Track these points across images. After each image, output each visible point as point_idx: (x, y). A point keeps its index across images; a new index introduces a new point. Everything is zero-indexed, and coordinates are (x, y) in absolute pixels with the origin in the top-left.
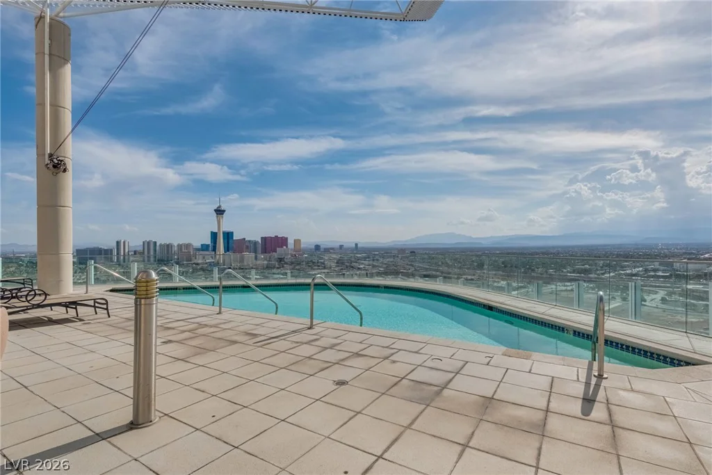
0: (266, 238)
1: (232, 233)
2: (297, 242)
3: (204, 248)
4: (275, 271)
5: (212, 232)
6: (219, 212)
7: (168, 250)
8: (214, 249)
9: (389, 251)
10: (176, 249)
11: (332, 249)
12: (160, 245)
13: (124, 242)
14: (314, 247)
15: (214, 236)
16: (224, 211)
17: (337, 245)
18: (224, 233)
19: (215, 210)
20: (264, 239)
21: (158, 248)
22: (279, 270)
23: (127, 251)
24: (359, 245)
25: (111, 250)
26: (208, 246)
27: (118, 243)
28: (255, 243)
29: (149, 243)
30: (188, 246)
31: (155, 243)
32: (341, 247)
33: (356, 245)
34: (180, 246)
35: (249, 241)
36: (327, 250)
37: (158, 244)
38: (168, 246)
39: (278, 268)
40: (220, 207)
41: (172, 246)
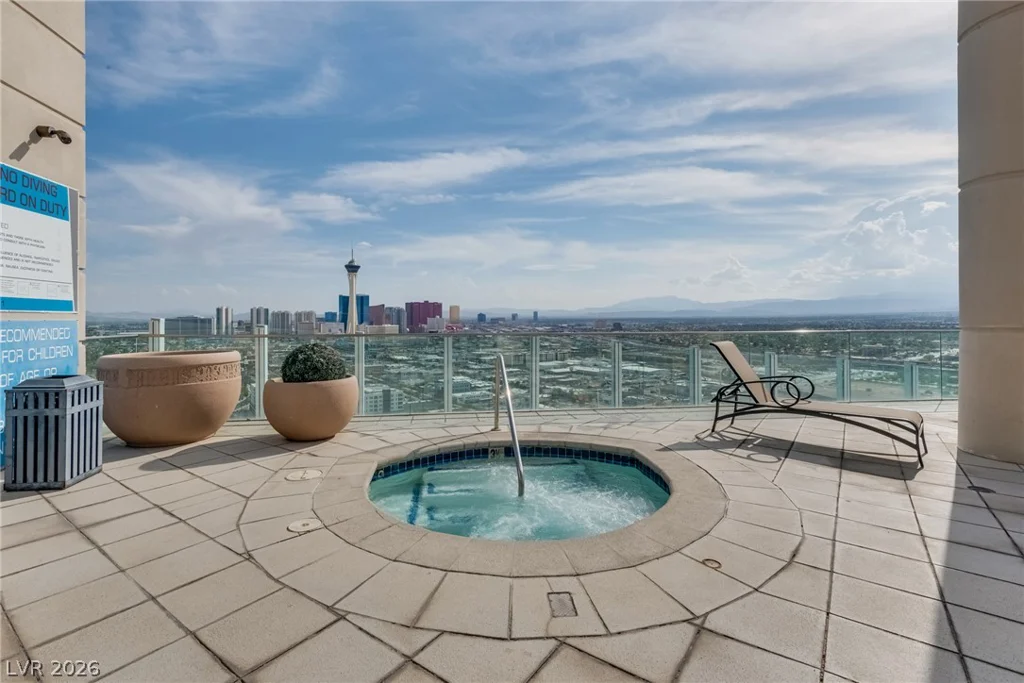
0: (412, 304)
1: (368, 297)
2: (454, 309)
3: (330, 317)
4: (427, 349)
5: (340, 296)
6: (352, 268)
7: (283, 320)
8: (344, 319)
9: (581, 323)
10: (293, 318)
11: (503, 319)
12: (273, 314)
13: (227, 310)
14: (476, 316)
15: (344, 302)
16: (358, 267)
17: (508, 315)
18: (357, 297)
19: (346, 266)
20: (410, 306)
21: (270, 318)
22: (433, 349)
23: (230, 321)
24: (539, 315)
25: (210, 321)
26: (335, 314)
27: (219, 311)
28: (399, 311)
29: (258, 311)
30: (309, 315)
31: (267, 310)
32: (514, 316)
33: (536, 313)
34: (299, 315)
35: (391, 308)
36: (495, 321)
37: (270, 312)
38: (283, 314)
39: (430, 346)
40: (352, 261)
41: (288, 315)
